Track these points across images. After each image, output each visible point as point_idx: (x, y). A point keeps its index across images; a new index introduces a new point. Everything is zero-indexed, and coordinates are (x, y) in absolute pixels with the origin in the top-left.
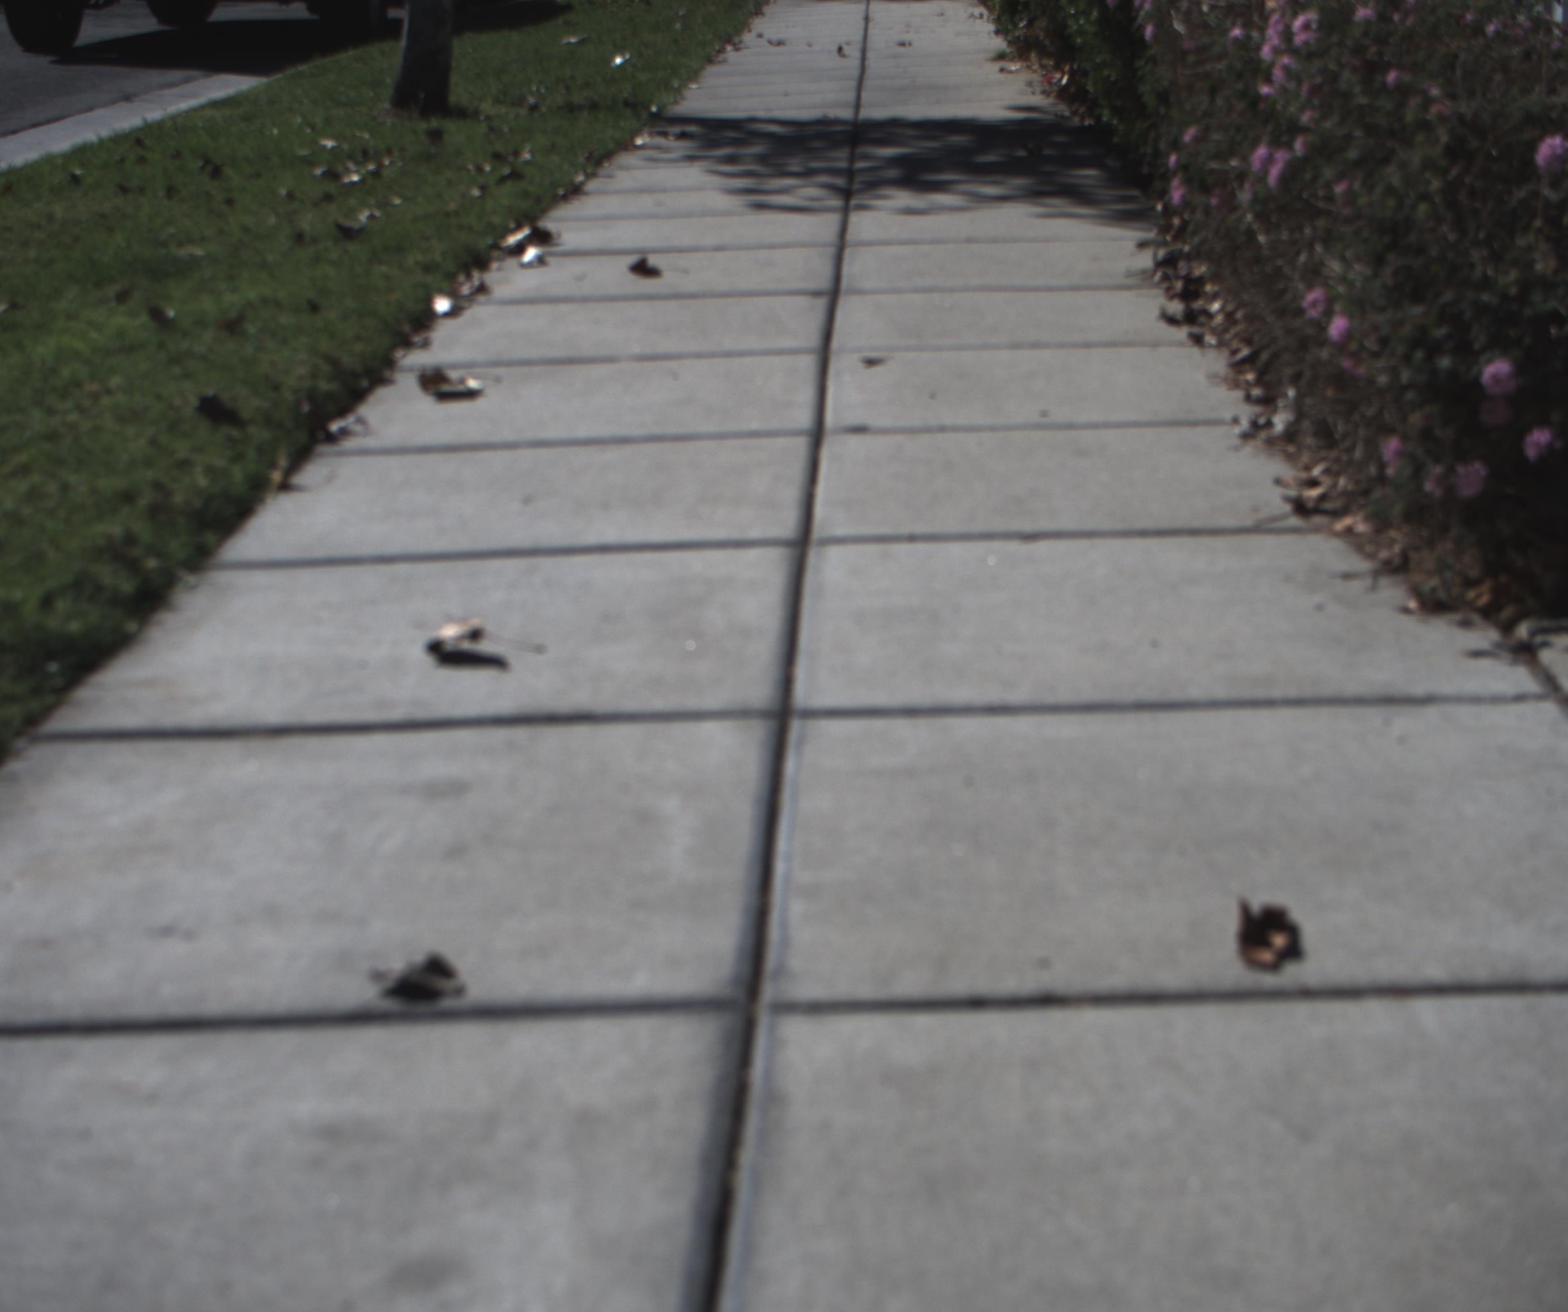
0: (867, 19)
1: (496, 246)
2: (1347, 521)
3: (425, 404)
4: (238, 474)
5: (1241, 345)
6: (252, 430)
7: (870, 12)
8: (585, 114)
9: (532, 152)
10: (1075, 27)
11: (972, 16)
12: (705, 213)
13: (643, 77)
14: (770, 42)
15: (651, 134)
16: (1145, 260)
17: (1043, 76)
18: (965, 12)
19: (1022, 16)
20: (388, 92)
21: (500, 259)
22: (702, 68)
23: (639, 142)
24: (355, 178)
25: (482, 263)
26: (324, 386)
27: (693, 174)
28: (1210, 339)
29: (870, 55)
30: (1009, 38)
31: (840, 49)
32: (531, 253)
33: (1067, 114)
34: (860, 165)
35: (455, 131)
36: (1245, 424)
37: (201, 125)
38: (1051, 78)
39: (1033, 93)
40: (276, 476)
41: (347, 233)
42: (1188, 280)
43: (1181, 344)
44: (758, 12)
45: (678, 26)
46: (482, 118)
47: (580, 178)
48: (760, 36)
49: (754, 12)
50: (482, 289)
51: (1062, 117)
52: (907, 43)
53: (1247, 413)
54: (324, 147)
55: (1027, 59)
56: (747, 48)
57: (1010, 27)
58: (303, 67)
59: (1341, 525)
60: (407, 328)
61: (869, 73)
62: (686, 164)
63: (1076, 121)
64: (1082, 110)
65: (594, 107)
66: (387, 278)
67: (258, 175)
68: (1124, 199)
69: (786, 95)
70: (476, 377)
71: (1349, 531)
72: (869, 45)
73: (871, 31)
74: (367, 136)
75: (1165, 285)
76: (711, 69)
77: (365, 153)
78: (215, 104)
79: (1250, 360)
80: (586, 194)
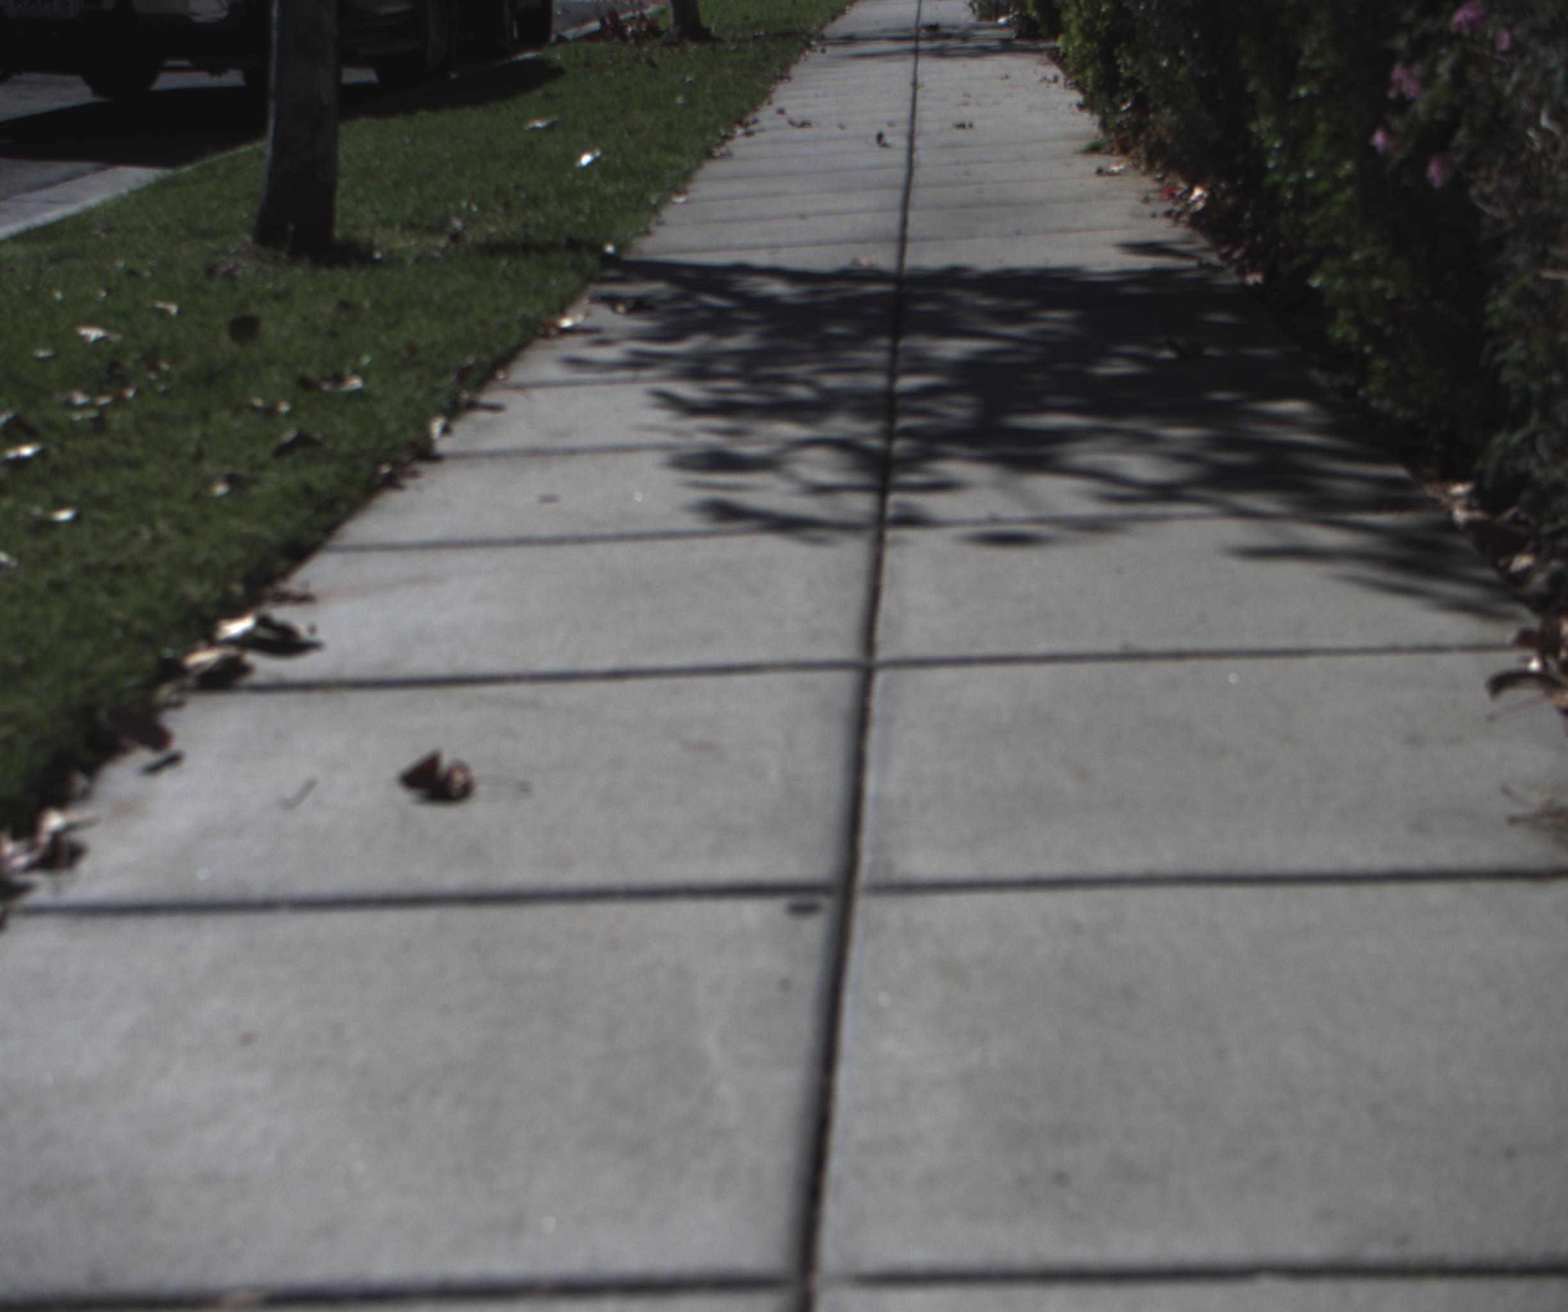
0: (915, 85)
7: (918, 75)
8: (505, 263)
13: (610, 189)
14: (792, 123)
15: (591, 302)
18: (1035, 73)
23: (568, 320)
29: (919, 143)
30: (1106, 121)
31: (880, 137)
33: (1213, 259)
38: (1173, 188)
39: (1155, 217)
44: (784, 75)
45: (680, 100)
48: (781, 111)
49: (778, 74)
52: (967, 125)
55: (1134, 154)
56: (762, 130)
57: (1107, 110)
61: (919, 175)
65: (522, 247)
72: (918, 127)
73: (920, 103)
76: (708, 169)
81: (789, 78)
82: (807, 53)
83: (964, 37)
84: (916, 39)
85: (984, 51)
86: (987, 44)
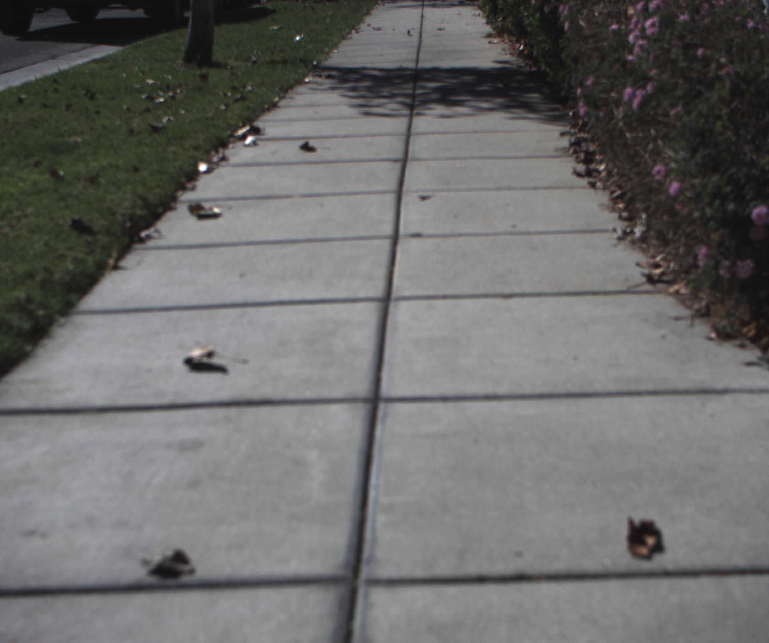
0: (422, 17)
1: (232, 136)
2: (676, 287)
3: (192, 221)
4: (90, 260)
5: (616, 189)
6: (99, 237)
7: (424, 13)
8: (280, 66)
9: (252, 86)
10: (527, 22)
11: (475, 15)
12: (339, 118)
13: (310, 47)
14: (374, 29)
15: (313, 76)
16: (565, 142)
17: (511, 45)
18: (471, 13)
19: (500, 15)
20: (182, 55)
21: (233, 142)
22: (340, 42)
23: (307, 80)
24: (162, 100)
25: (224, 144)
26: (139, 212)
27: (334, 97)
28: (599, 184)
29: (424, 35)
30: (493, 26)
31: (409, 32)
32: (249, 140)
33: (523, 65)
34: (418, 92)
35: (214, 75)
36: (620, 233)
37: (87, 71)
38: (514, 46)
39: (506, 54)
40: (111, 262)
41: (155, 130)
42: (587, 153)
43: (584, 188)
44: (368, 13)
45: (328, 21)
46: (229, 68)
47: (277, 99)
48: (369, 25)
49: (366, 13)
50: (224, 159)
51: (521, 67)
52: (442, 30)
53: (620, 226)
54: (148, 83)
55: (502, 37)
56: (362, 31)
57: (494, 21)
58: (140, 42)
59: (672, 289)
60: (184, 180)
61: (423, 44)
62: (331, 91)
63: (527, 69)
64: (530, 63)
65: (285, 62)
66: (175, 153)
67: (113, 98)
68: (554, 110)
69: (381, 55)
70: (218, 207)
71: (677, 292)
72: (423, 30)
73: (424, 23)
74: (170, 78)
75: (575, 156)
76: (344, 42)
77: (168, 87)
78: (95, 61)
79: (621, 197)
80: (279, 107)
81: (371, 14)
82: (377, 6)
85: (451, 5)
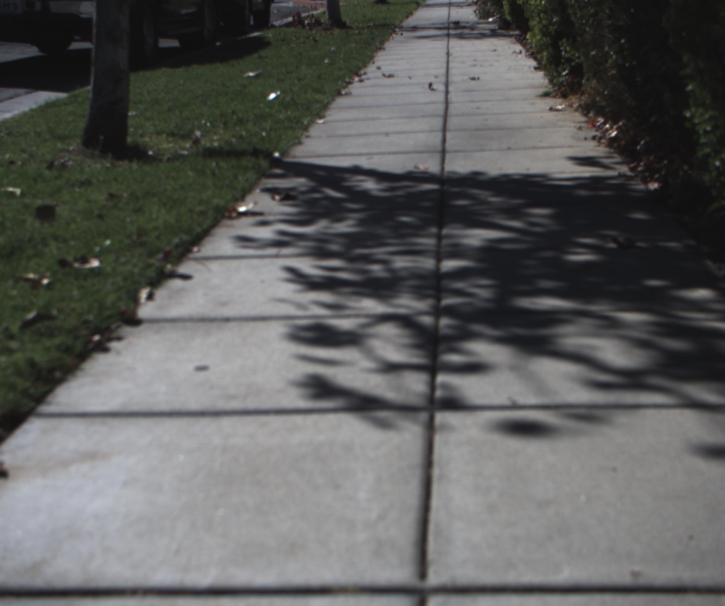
11: (514, 52)
14: (384, 75)
18: (510, 48)
29: (451, 88)
31: (431, 84)
44: (381, 47)
48: (379, 68)
57: (554, 74)
61: (451, 108)
72: (451, 78)
73: (451, 65)
81: (384, 49)
82: (394, 35)
83: (472, 28)
84: (448, 28)
85: (483, 36)
86: (484, 32)
